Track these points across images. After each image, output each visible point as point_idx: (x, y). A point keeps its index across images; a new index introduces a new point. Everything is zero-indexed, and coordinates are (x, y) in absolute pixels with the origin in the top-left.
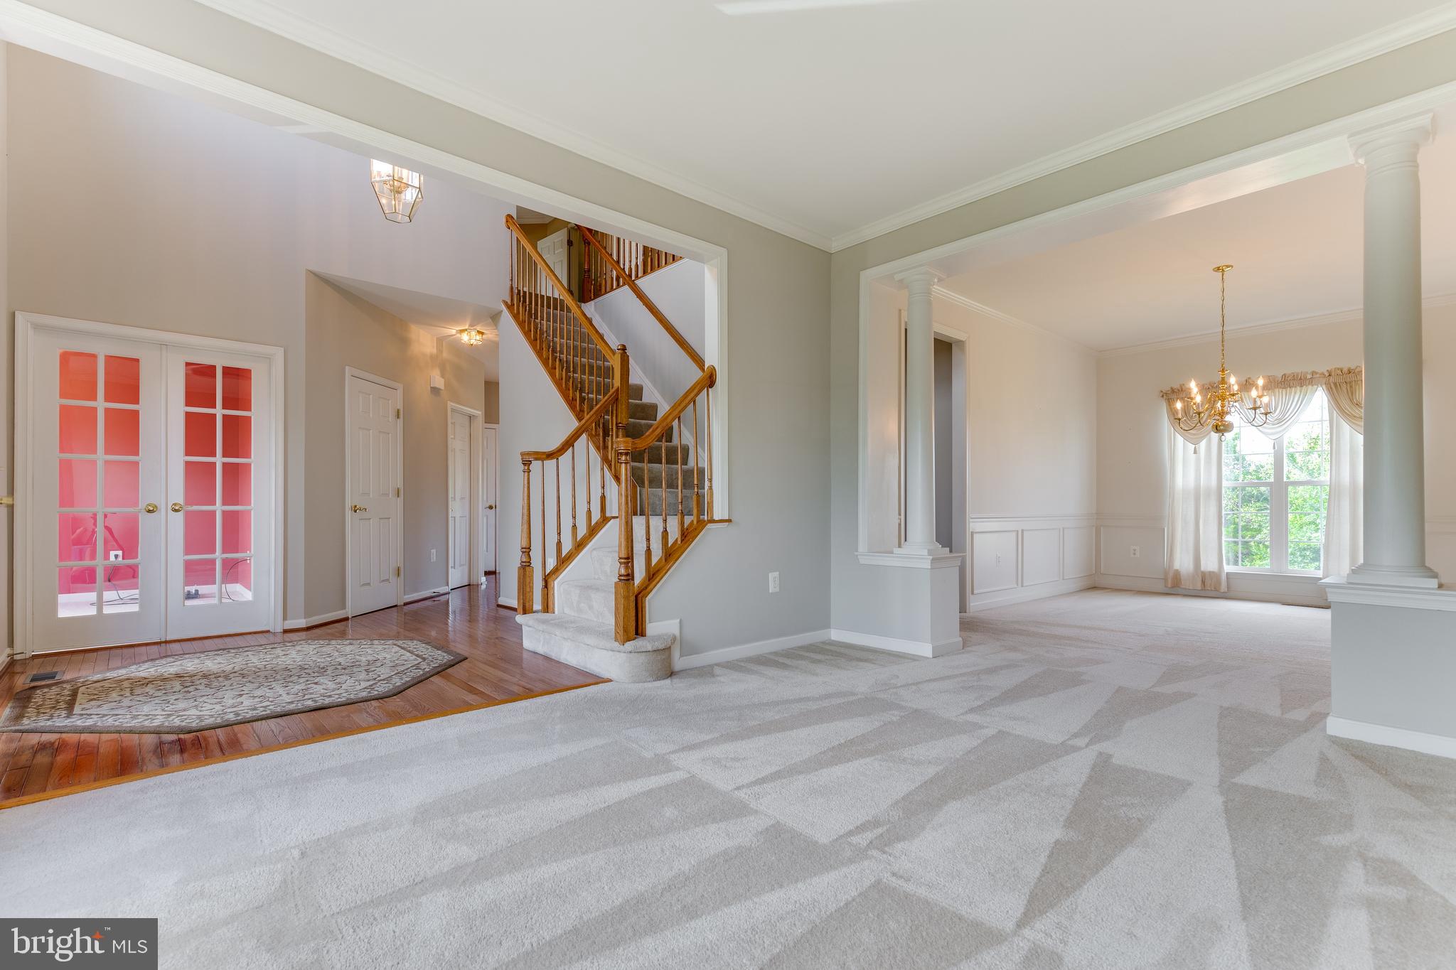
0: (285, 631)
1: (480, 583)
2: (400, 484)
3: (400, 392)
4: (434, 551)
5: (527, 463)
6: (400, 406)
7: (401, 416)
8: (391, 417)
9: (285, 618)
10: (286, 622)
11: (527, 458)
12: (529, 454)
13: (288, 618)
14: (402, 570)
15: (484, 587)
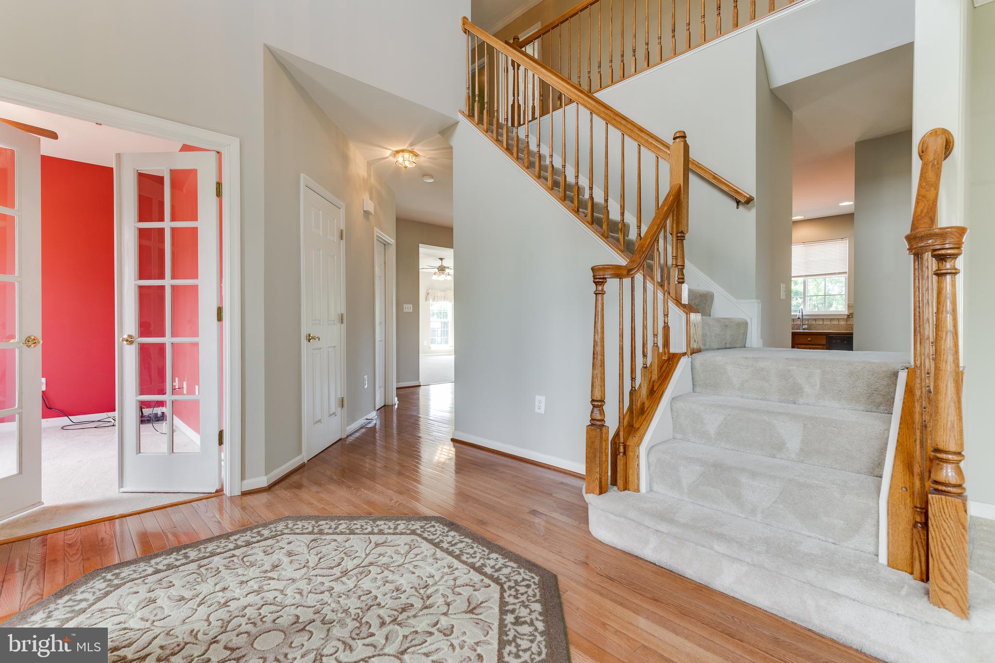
0: (244, 494)
1: (394, 404)
2: (344, 311)
3: (342, 212)
4: (366, 377)
5: (599, 281)
6: (343, 227)
7: (344, 237)
8: (335, 238)
9: (243, 478)
10: (245, 482)
11: (600, 274)
12: (605, 268)
13: (246, 478)
14: (345, 400)
15: (396, 406)
